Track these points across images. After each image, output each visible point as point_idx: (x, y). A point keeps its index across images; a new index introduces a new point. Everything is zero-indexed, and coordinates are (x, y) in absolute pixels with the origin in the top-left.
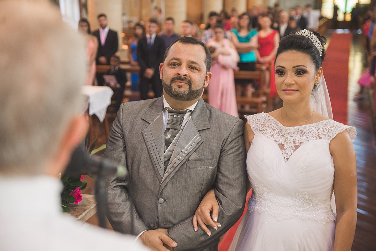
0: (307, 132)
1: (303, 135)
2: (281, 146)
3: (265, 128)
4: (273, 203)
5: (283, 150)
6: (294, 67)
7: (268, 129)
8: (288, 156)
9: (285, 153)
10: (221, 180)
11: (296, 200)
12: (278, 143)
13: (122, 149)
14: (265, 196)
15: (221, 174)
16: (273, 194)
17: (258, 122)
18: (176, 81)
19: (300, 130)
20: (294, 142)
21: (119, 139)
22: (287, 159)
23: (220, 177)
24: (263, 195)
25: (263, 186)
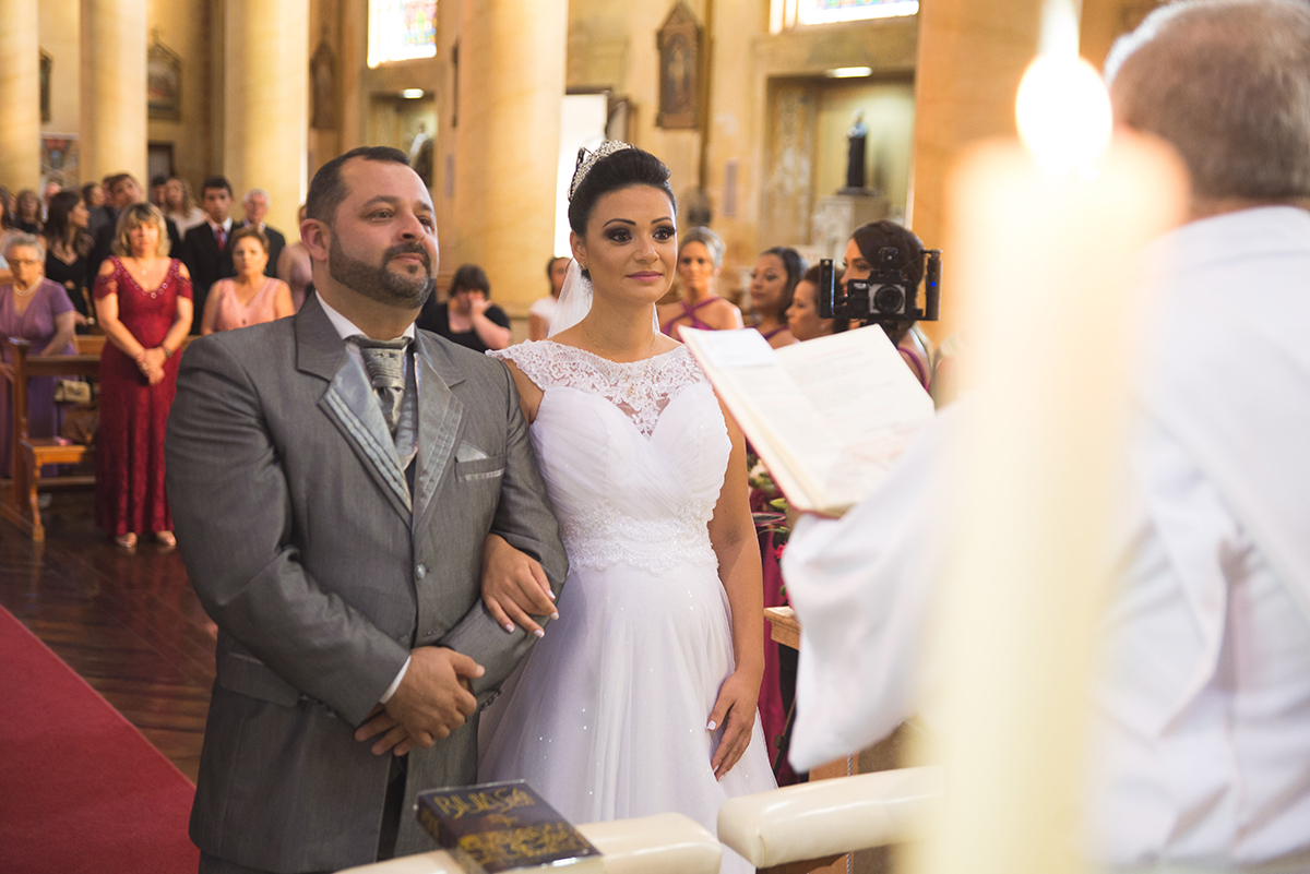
0: (664, 372)
1: (658, 378)
2: (625, 408)
3: (568, 374)
4: (632, 539)
5: (634, 415)
6: (654, 222)
7: (575, 374)
8: (651, 427)
9: (642, 421)
10: (515, 504)
11: (679, 523)
12: (617, 400)
13: (270, 455)
14: (608, 527)
15: (512, 491)
16: (629, 518)
17: (540, 362)
18: (402, 254)
19: (650, 369)
20: (649, 396)
21: (252, 430)
22: (650, 433)
23: (513, 496)
24: (603, 526)
25: (602, 504)
